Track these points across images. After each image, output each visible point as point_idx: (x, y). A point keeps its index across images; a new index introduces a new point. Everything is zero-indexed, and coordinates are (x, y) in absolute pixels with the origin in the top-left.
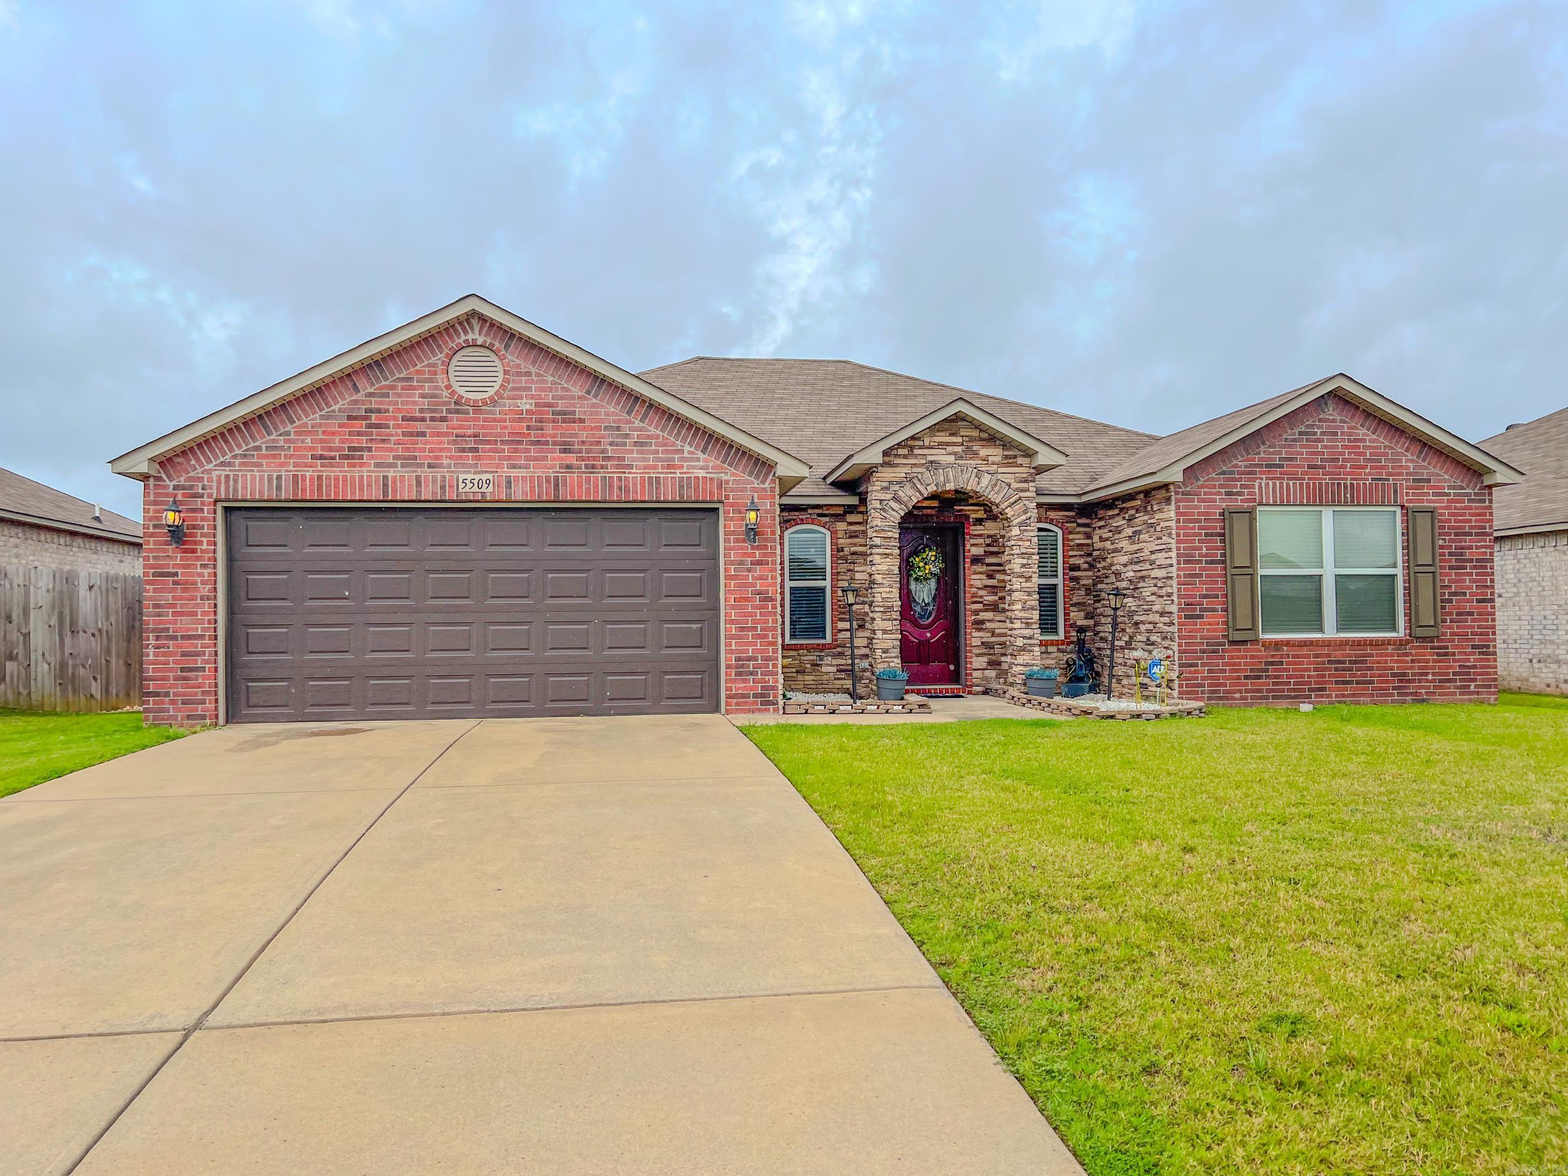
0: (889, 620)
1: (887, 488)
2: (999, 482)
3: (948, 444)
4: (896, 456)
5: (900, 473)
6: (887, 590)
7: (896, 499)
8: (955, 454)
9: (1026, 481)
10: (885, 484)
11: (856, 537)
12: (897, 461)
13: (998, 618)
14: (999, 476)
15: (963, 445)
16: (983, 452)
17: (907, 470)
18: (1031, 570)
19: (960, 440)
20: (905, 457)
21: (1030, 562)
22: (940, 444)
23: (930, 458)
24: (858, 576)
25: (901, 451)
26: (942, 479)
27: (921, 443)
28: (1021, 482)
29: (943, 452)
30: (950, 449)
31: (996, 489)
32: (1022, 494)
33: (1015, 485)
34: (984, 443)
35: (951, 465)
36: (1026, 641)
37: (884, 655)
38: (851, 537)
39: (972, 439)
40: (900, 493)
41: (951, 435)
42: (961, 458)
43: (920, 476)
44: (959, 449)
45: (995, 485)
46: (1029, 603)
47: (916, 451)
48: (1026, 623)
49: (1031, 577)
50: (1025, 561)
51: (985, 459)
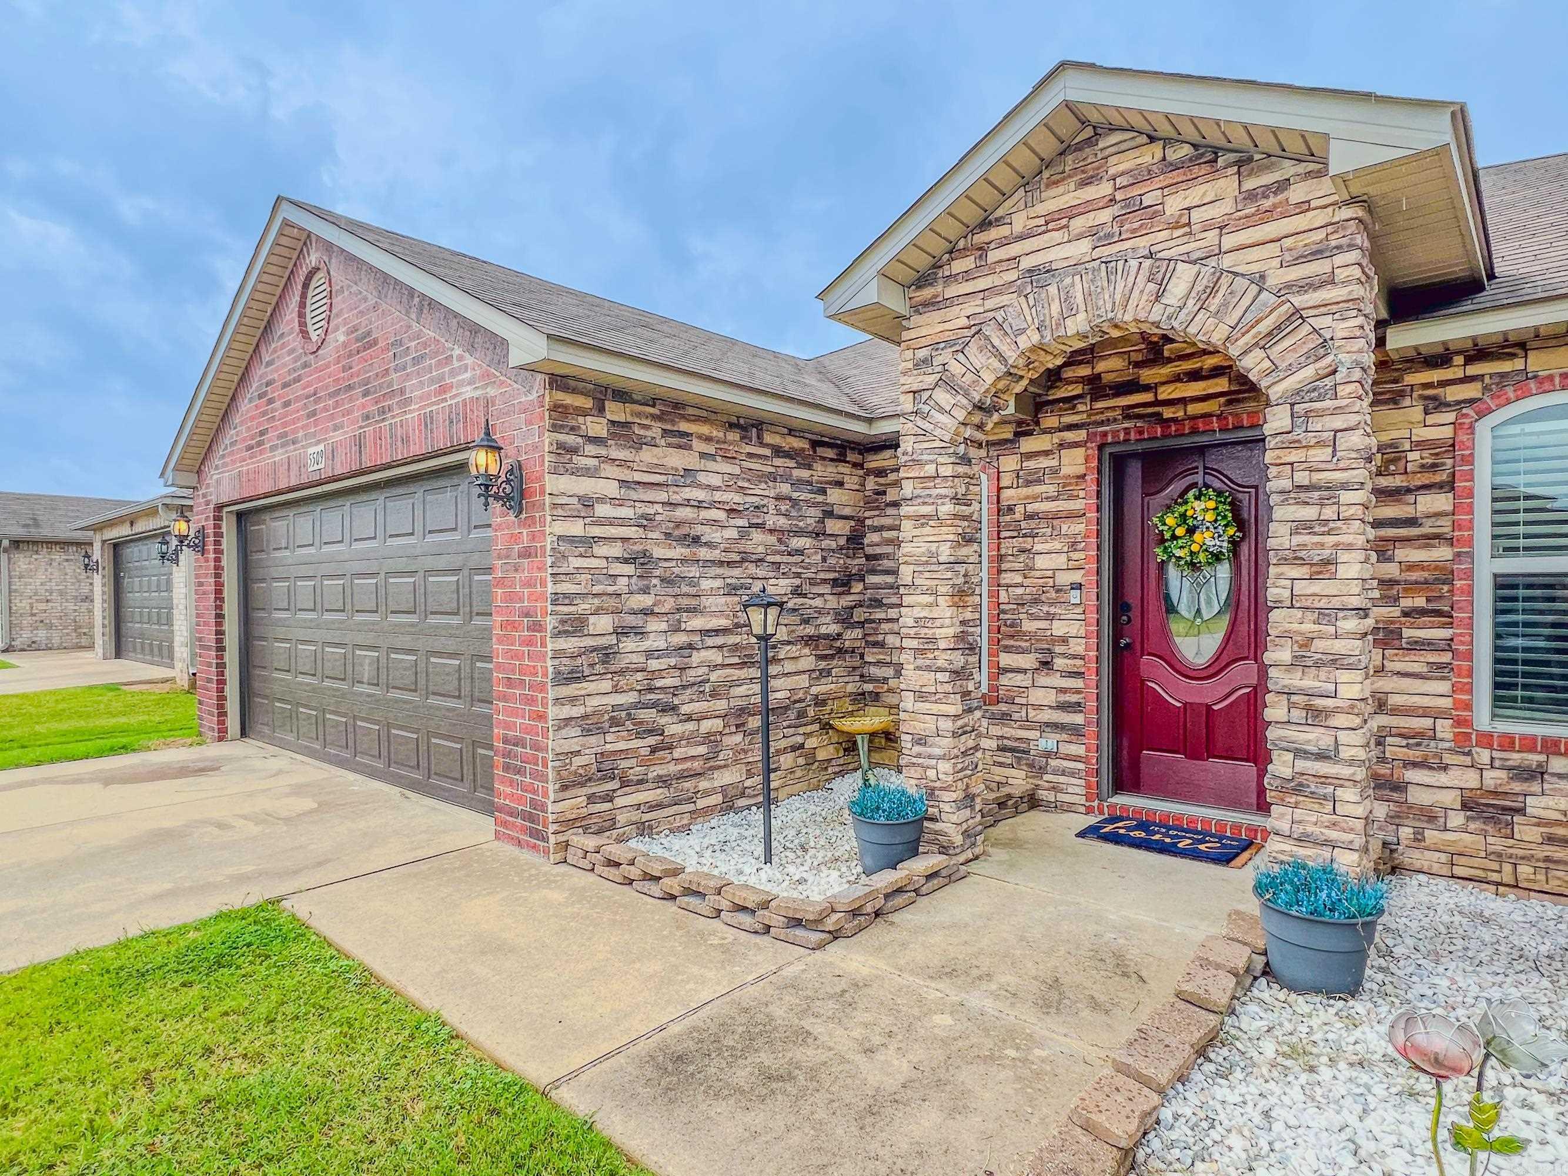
0: (928, 669)
1: (927, 361)
2: (1225, 281)
3: (1071, 213)
4: (951, 278)
5: (958, 317)
6: (928, 599)
7: (946, 382)
8: (1092, 232)
9: (1317, 254)
10: (922, 354)
11: (1039, 481)
12: (954, 290)
13: (1399, 666)
14: (1227, 262)
15: (1113, 201)
16: (1174, 205)
17: (972, 307)
18: (1330, 540)
19: (1105, 189)
20: (967, 276)
21: (1329, 512)
22: (1050, 219)
23: (1026, 263)
24: (1041, 562)
25: (959, 266)
26: (1055, 308)
27: (1004, 231)
28: (1301, 259)
29: (1057, 236)
30: (1078, 224)
31: (1215, 303)
32: (1298, 300)
33: (1276, 278)
34: (1177, 176)
35: (1076, 267)
36: (1302, 765)
37: (917, 749)
38: (1028, 483)
39: (1144, 176)
40: (955, 368)
41: (1084, 183)
42: (1108, 239)
43: (999, 316)
44: (1105, 216)
45: (1212, 290)
46: (1319, 645)
47: (993, 256)
48: (1308, 708)
49: (1326, 562)
50: (1309, 513)
51: (1182, 224)
